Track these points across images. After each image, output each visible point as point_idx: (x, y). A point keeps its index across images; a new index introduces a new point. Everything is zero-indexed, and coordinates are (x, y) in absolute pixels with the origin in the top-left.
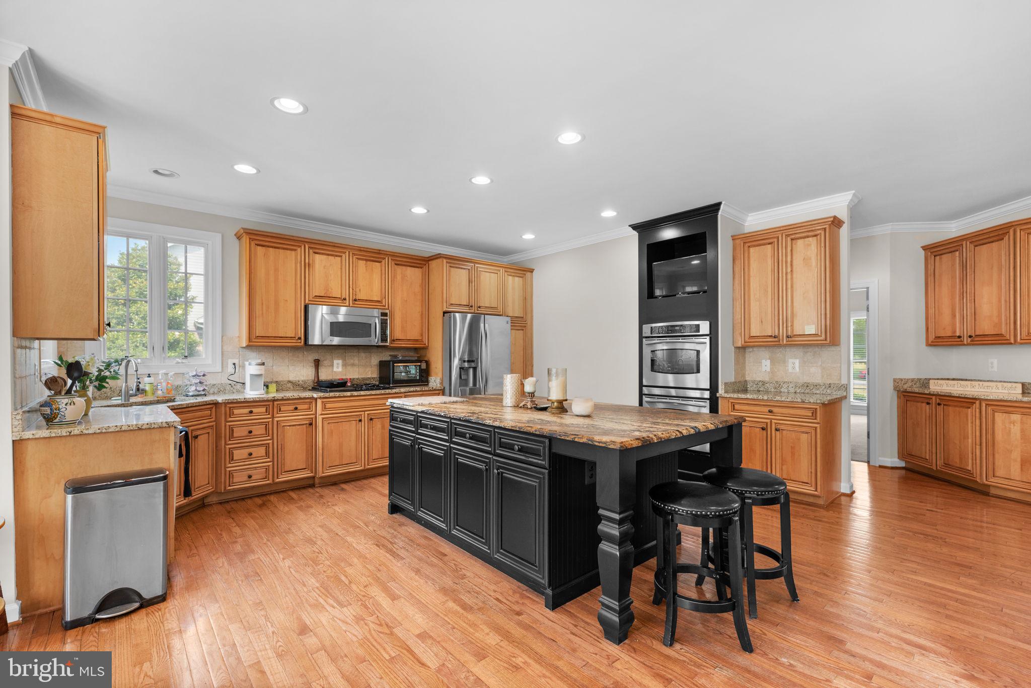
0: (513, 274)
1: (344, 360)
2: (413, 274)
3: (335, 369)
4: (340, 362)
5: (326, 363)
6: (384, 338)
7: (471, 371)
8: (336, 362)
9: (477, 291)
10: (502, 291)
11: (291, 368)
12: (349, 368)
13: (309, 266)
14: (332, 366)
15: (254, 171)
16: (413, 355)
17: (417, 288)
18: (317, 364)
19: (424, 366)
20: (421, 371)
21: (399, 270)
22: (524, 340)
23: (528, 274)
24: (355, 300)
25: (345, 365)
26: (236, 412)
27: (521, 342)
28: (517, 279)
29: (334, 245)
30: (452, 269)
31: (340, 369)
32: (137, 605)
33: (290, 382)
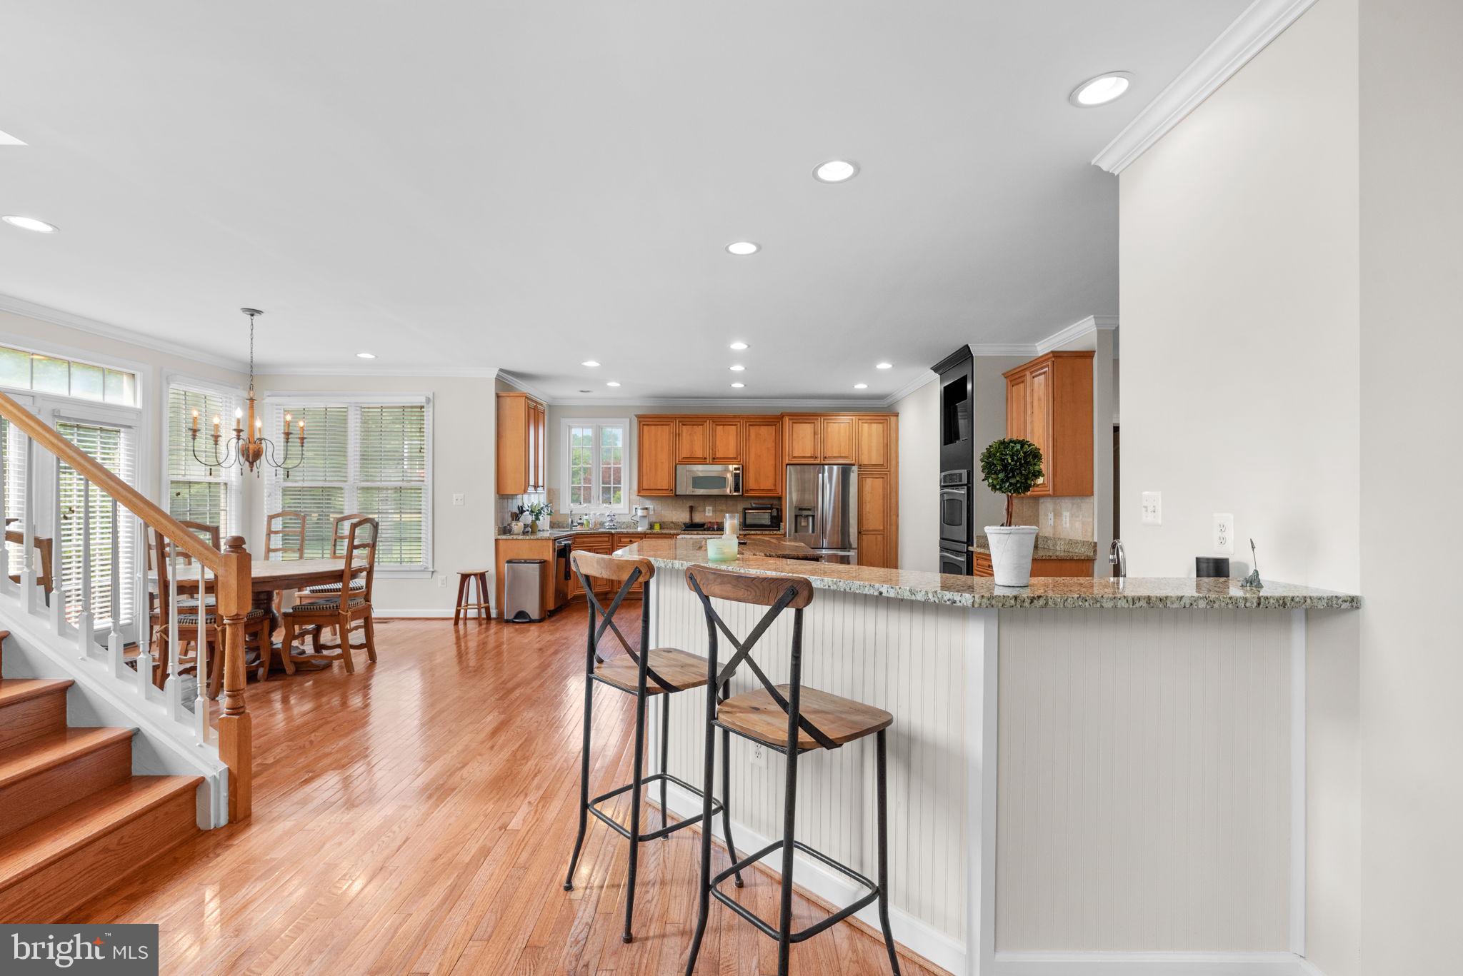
0: (869, 421)
1: (714, 507)
2: (767, 432)
3: (707, 514)
4: (711, 508)
5: (700, 509)
6: (737, 489)
7: (811, 519)
8: (707, 508)
9: (823, 441)
10: (856, 439)
11: (674, 512)
12: (718, 513)
13: (678, 435)
14: (705, 511)
15: (619, 385)
16: (767, 502)
17: (771, 444)
18: (692, 509)
19: (775, 513)
20: (772, 517)
21: (753, 430)
22: (884, 489)
23: (893, 419)
24: (714, 459)
25: (714, 511)
26: (622, 540)
27: (881, 491)
28: (874, 426)
29: (697, 417)
30: (795, 425)
31: (711, 514)
32: (528, 620)
33: (672, 522)
